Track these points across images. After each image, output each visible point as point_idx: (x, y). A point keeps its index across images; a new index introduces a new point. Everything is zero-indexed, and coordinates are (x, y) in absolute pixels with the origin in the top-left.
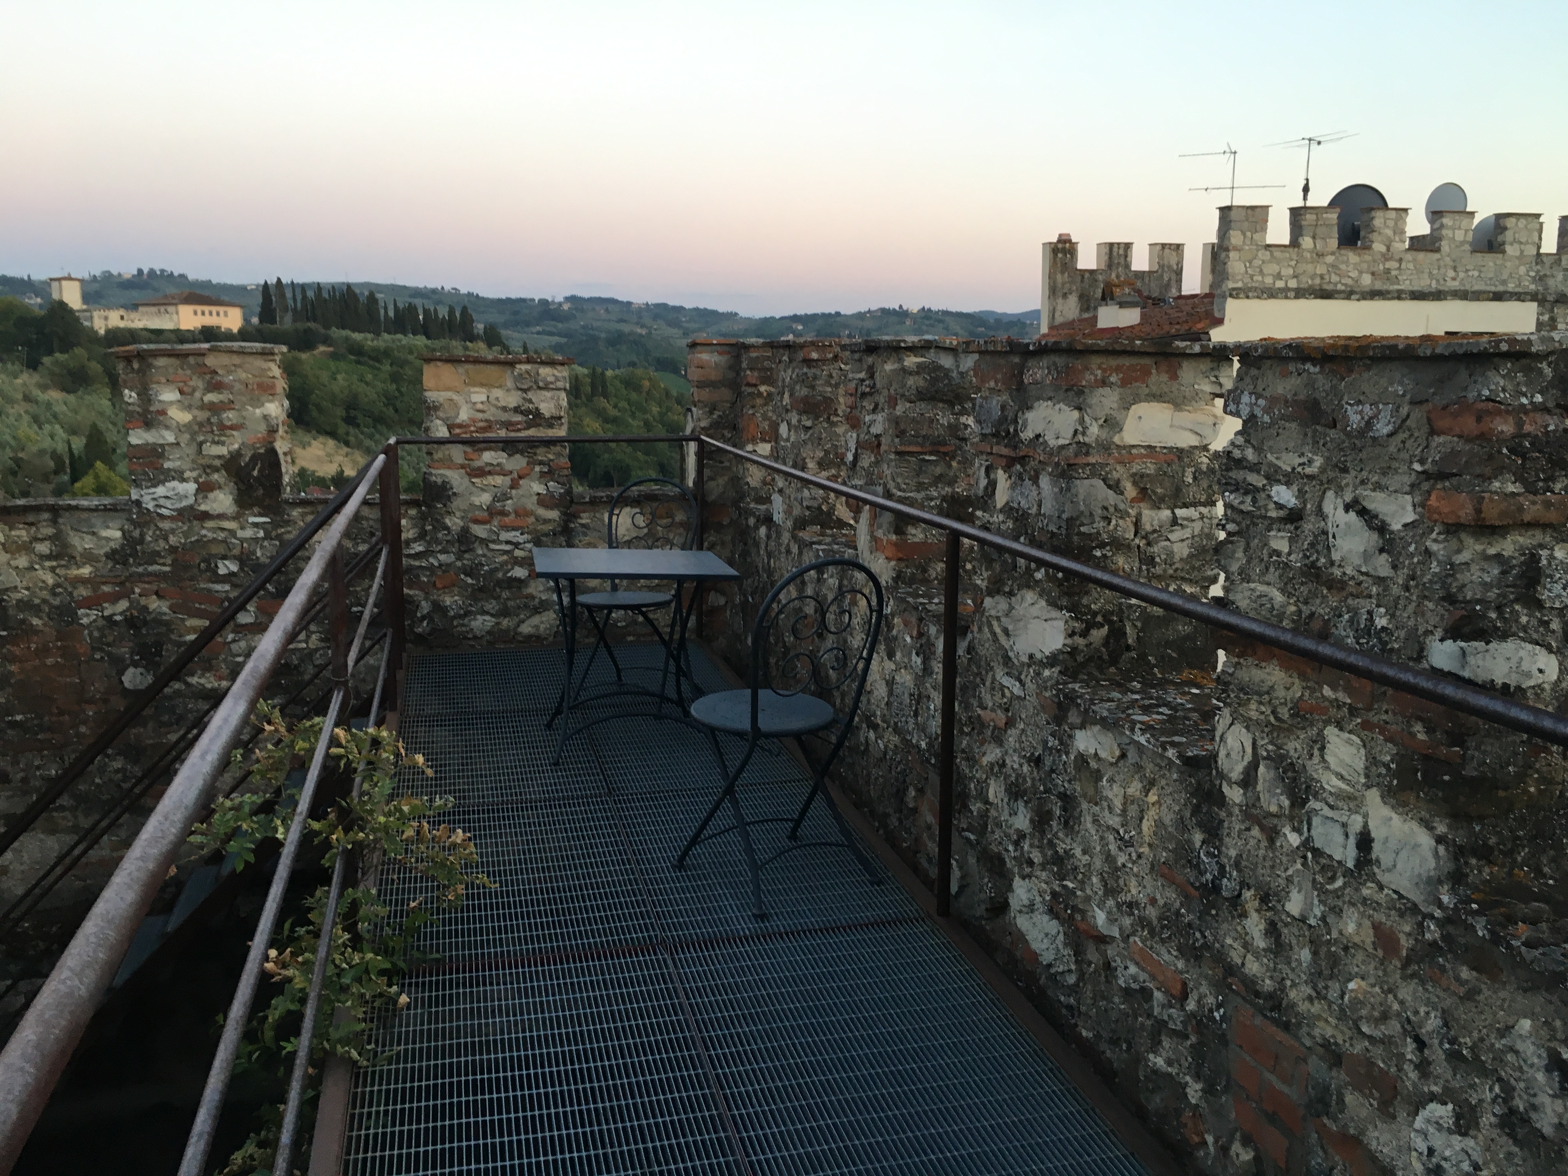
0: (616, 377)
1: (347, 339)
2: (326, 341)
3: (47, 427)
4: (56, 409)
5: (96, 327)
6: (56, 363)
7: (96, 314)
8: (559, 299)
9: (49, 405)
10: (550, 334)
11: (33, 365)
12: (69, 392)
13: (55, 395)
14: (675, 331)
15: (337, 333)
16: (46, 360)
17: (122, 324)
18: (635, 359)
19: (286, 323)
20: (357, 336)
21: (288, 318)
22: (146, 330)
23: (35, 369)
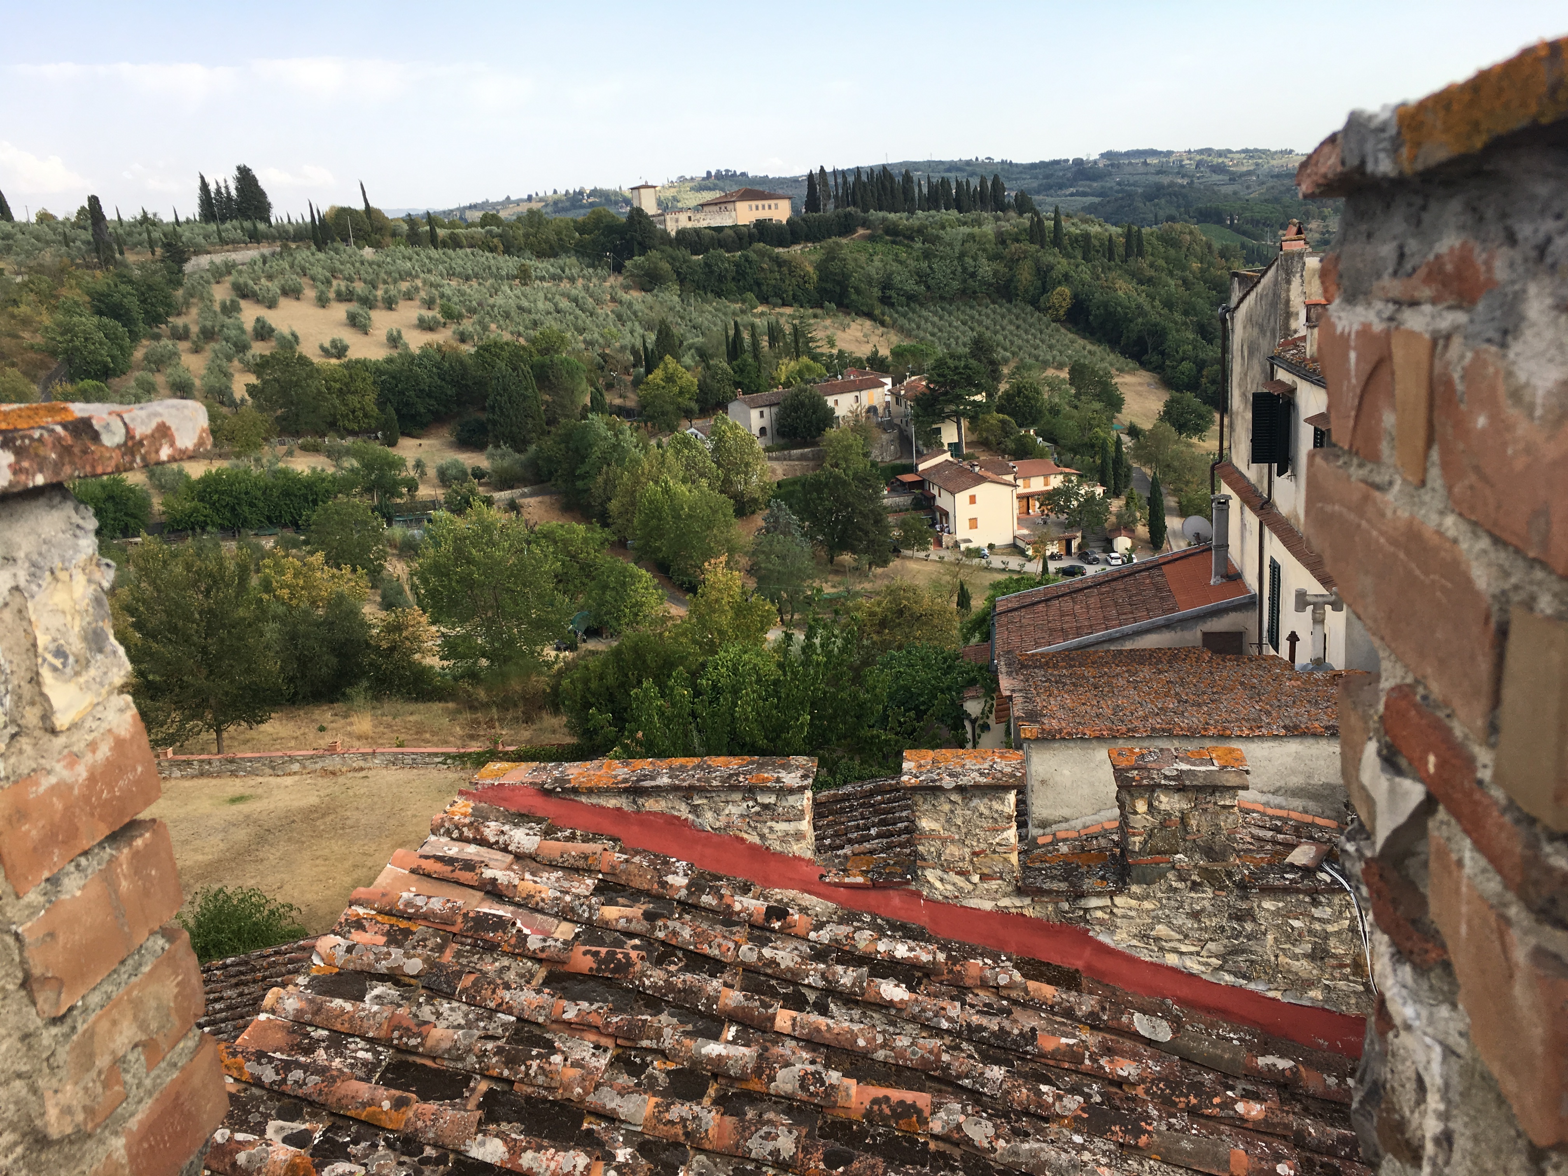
0: (1152, 234)
1: (884, 219)
2: (865, 224)
3: (629, 323)
4: (637, 307)
5: (669, 229)
6: (636, 266)
7: (668, 217)
8: (1094, 156)
9: (630, 305)
10: (1084, 194)
11: (618, 268)
12: (646, 291)
13: (635, 296)
14: (1221, 177)
15: (875, 215)
16: (628, 263)
17: (689, 225)
18: (1173, 211)
19: (830, 209)
20: (892, 216)
21: (831, 206)
22: (709, 228)
23: (620, 272)
